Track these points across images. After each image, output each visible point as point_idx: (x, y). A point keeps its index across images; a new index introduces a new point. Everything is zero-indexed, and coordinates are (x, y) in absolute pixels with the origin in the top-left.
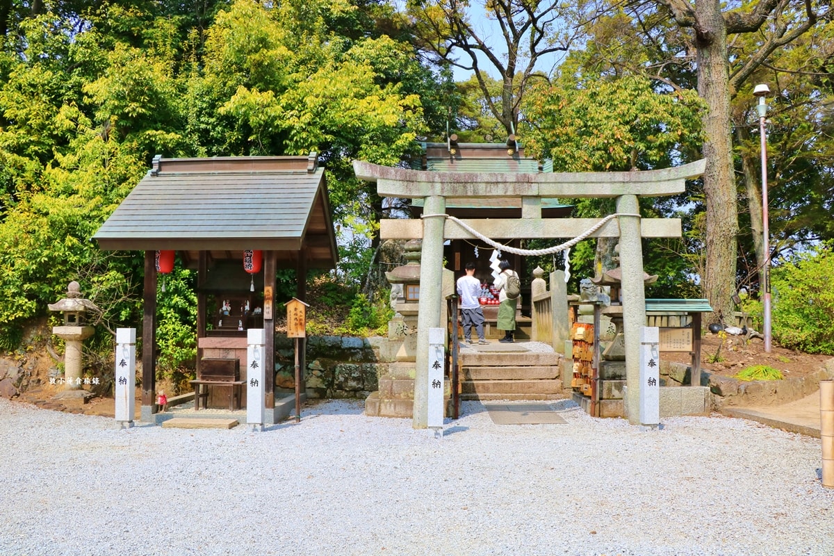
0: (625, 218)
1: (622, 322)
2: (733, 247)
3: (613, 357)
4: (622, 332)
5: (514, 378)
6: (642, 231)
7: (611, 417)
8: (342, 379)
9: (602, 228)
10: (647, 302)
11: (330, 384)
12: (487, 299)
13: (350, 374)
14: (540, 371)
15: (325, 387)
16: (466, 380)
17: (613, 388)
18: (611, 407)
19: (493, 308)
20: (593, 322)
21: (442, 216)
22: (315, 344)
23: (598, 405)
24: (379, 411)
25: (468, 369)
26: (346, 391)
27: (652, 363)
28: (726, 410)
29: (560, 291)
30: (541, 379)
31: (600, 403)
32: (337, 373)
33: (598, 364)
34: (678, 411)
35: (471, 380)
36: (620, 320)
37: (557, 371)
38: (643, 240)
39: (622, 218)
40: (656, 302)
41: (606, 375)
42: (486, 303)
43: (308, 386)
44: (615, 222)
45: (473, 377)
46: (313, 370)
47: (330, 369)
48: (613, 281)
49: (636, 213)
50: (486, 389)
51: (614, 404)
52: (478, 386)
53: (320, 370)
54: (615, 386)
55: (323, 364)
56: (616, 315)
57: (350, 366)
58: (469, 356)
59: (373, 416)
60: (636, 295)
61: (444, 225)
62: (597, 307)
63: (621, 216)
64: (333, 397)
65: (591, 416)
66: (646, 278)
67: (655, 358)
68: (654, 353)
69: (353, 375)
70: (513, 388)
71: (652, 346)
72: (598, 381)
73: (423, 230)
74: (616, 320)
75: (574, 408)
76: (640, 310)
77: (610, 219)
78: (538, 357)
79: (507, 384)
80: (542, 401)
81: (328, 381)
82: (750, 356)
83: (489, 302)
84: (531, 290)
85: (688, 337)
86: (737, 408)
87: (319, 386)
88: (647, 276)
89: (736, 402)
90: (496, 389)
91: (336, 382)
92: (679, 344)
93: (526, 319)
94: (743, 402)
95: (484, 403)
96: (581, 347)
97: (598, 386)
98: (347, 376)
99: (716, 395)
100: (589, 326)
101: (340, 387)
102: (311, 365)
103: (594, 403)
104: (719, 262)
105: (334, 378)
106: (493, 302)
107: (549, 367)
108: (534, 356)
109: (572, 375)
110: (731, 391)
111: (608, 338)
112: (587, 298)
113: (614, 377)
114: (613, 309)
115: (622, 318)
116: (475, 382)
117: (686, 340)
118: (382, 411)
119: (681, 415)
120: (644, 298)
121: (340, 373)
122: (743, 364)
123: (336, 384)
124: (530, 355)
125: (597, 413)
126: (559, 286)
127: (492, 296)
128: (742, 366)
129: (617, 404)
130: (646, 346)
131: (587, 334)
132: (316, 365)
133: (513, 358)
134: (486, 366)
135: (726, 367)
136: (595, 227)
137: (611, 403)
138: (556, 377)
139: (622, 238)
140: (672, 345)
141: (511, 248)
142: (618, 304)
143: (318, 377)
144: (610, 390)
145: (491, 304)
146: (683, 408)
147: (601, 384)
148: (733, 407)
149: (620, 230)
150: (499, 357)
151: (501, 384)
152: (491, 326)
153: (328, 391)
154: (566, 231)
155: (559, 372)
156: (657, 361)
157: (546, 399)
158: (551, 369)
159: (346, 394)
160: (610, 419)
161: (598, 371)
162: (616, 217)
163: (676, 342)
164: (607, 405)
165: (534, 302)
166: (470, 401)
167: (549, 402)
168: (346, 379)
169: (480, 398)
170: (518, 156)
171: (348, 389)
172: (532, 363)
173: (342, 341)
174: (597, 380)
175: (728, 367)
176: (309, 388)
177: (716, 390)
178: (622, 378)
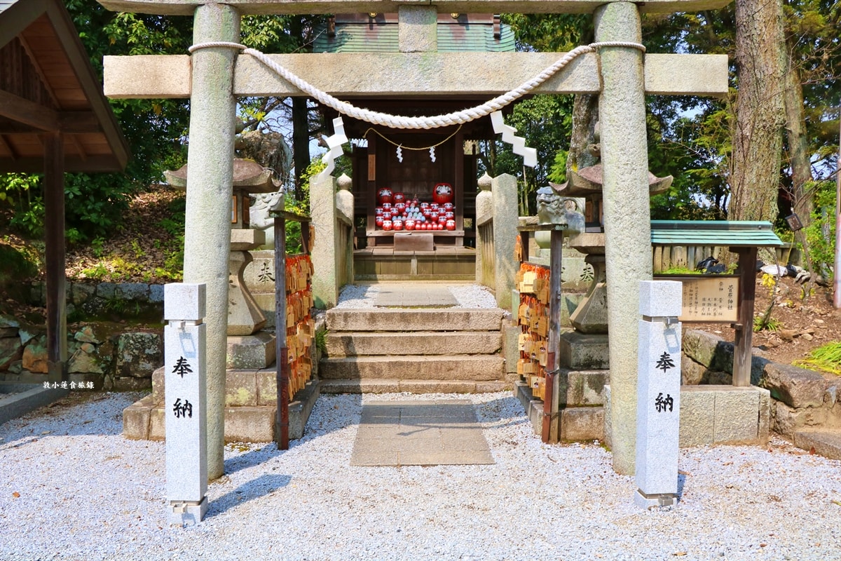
0: (613, 52)
1: (604, 263)
2: (777, 145)
3: (587, 326)
4: (604, 281)
5: (425, 352)
6: (647, 80)
7: (581, 442)
8: (128, 358)
9: (564, 74)
10: (653, 227)
11: (110, 367)
12: (416, 222)
13: (142, 350)
14: (470, 340)
15: (101, 371)
16: (348, 356)
17: (586, 386)
18: (582, 424)
19: (422, 235)
20: (548, 264)
21: (227, 47)
22: (107, 296)
23: (555, 421)
24: (149, 431)
25: (350, 338)
26: (136, 378)
27: (665, 363)
28: (802, 435)
29: (507, 208)
30: (471, 354)
31: (559, 415)
32: (121, 347)
33: (557, 344)
34: (708, 436)
35: (355, 355)
36: (600, 259)
37: (498, 341)
38: (650, 97)
39: (606, 53)
40: (671, 227)
41: (574, 361)
42: (413, 228)
43: (74, 369)
44: (590, 60)
45: (359, 351)
46: (82, 343)
47: (110, 341)
48: (590, 187)
49: (634, 39)
50: (377, 372)
51: (587, 417)
52: (363, 368)
53: (94, 344)
54: (590, 382)
55: (99, 332)
56: (595, 251)
57: (142, 337)
58: (355, 315)
59: (137, 439)
60: (633, 212)
61: (234, 67)
62: (558, 235)
63: (604, 47)
64: (114, 389)
65: (543, 441)
66: (652, 182)
67: (673, 350)
68: (671, 338)
69: (147, 351)
70: (423, 371)
71: (667, 325)
72: (557, 377)
73: (191, 77)
74: (595, 259)
75: (516, 419)
76: (641, 243)
77: (581, 55)
78: (467, 316)
79: (412, 364)
80: (467, 396)
81: (106, 362)
82: (816, 316)
83: (418, 226)
84: (475, 209)
85: (730, 295)
86: (822, 430)
87: (91, 370)
88: (654, 179)
89: (821, 419)
90: (393, 373)
91: (120, 363)
92: (712, 308)
93: (469, 251)
94: (832, 418)
95: (367, 400)
96: (531, 307)
97: (557, 385)
98: (136, 352)
99: (779, 404)
100: (543, 270)
101: (126, 371)
102: (78, 335)
103: (548, 418)
104: (755, 168)
105: (115, 356)
106: (423, 226)
107: (485, 334)
108: (460, 315)
109: (519, 353)
110: (812, 398)
111: (583, 287)
112: (548, 219)
113: (588, 365)
114: (588, 239)
115: (604, 255)
116: (359, 360)
117: (726, 298)
118: (154, 430)
119: (714, 444)
120: (649, 218)
121: (126, 347)
122: (812, 334)
123: (120, 367)
124: (455, 314)
125: (554, 435)
126: (506, 200)
127: (423, 218)
128: (810, 337)
129: (592, 418)
130: (653, 323)
131: (540, 286)
132: (87, 334)
133: (427, 318)
134: (382, 331)
135: (784, 339)
136: (550, 70)
137: (581, 415)
138: (496, 351)
139: (606, 93)
140: (700, 309)
141: (373, 113)
142: (599, 229)
143: (89, 355)
144: (580, 390)
145: (421, 229)
146: (717, 431)
147: (564, 379)
148: (814, 429)
149: (601, 77)
150: (404, 317)
151: (401, 364)
152: (418, 261)
153: (107, 378)
154: (489, 79)
155: (501, 343)
156: (676, 358)
157: (475, 391)
158: (488, 338)
159: (136, 383)
160: (578, 448)
161: (557, 357)
162: (593, 51)
163: (707, 302)
164: (573, 419)
165: (479, 227)
166: (345, 395)
167: (477, 399)
168: (136, 359)
169: (363, 390)
170: (467, 20)
171: (139, 375)
172: (459, 327)
173: (149, 292)
174: (554, 374)
175: (787, 340)
176: (77, 373)
177: (781, 395)
178: (604, 366)
